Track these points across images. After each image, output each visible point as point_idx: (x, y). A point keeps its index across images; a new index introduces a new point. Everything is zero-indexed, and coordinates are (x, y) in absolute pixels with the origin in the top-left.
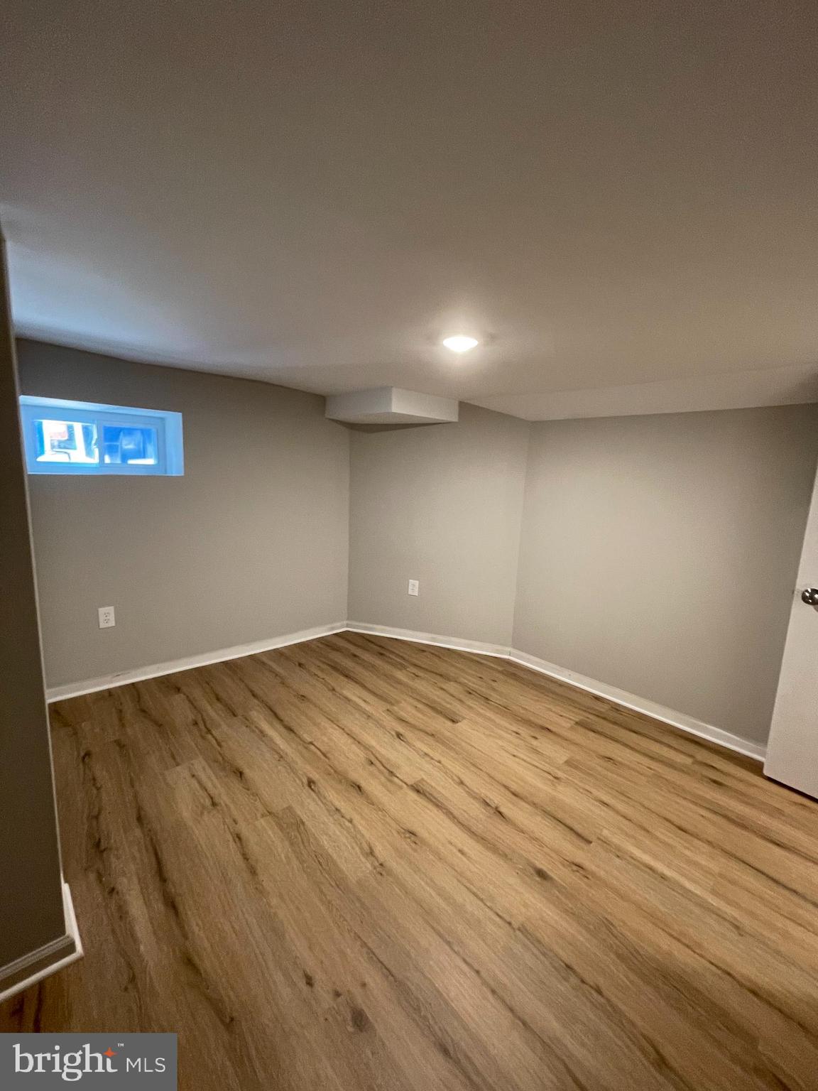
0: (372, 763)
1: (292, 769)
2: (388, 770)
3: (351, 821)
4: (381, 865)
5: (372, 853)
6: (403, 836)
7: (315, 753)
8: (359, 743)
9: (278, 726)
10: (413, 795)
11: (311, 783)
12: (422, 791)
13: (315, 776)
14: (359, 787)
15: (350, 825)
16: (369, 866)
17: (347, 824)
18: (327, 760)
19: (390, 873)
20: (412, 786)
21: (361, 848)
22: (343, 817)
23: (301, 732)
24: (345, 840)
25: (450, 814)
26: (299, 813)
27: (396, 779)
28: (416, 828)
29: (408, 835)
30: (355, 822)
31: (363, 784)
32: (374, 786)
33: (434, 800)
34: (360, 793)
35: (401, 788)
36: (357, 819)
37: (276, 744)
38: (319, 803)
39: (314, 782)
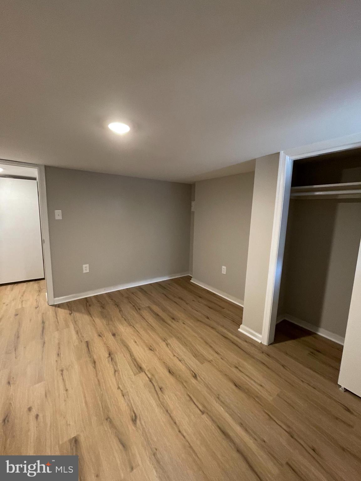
0: (161, 389)
1: (207, 386)
2: (152, 383)
3: (174, 356)
4: (164, 341)
5: (167, 344)
6: (155, 349)
7: (198, 400)
8: (167, 411)
9: (237, 441)
10: (144, 366)
11: (195, 376)
12: (139, 368)
13: (193, 381)
14: (170, 372)
15: (175, 354)
16: (169, 341)
17: (176, 355)
18: (189, 393)
19: (162, 339)
20: (142, 371)
21: (171, 346)
22: (178, 358)
23: (213, 427)
24: (177, 349)
25: (131, 355)
26: (197, 361)
27: (149, 376)
28: (148, 351)
29: (153, 349)
30: (173, 355)
31: (167, 374)
32: (163, 372)
33: (135, 363)
34: (170, 369)
35: (148, 370)
36: (172, 356)
37: (227, 412)
38: (189, 365)
39: (193, 376)
